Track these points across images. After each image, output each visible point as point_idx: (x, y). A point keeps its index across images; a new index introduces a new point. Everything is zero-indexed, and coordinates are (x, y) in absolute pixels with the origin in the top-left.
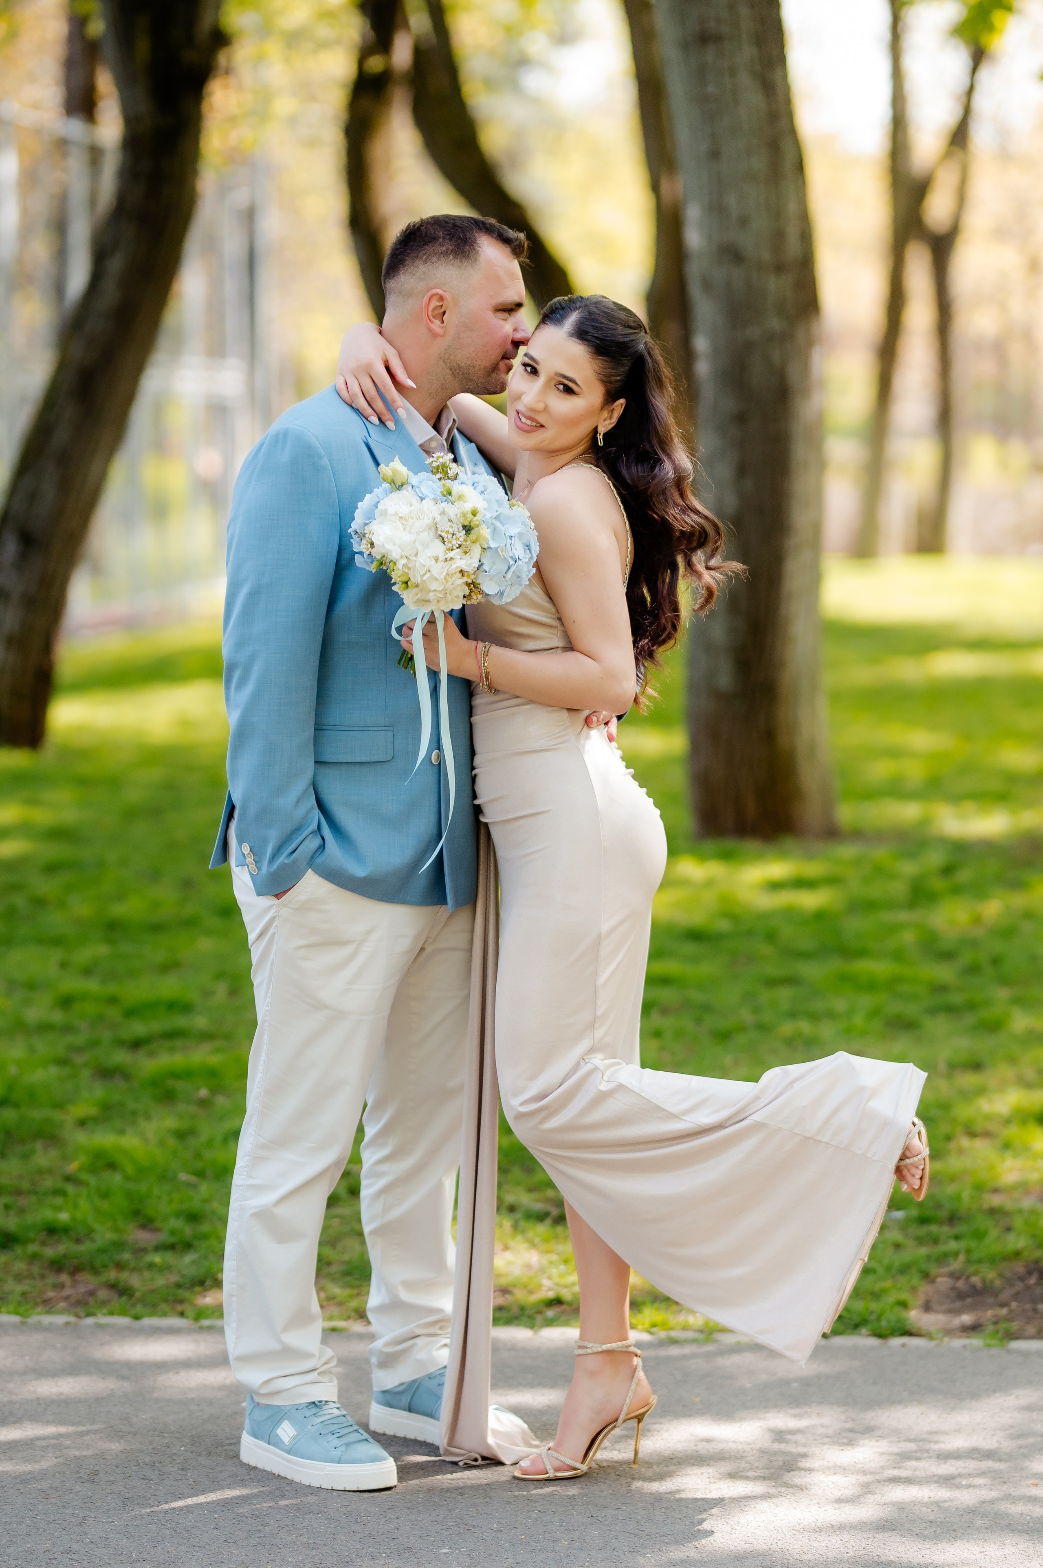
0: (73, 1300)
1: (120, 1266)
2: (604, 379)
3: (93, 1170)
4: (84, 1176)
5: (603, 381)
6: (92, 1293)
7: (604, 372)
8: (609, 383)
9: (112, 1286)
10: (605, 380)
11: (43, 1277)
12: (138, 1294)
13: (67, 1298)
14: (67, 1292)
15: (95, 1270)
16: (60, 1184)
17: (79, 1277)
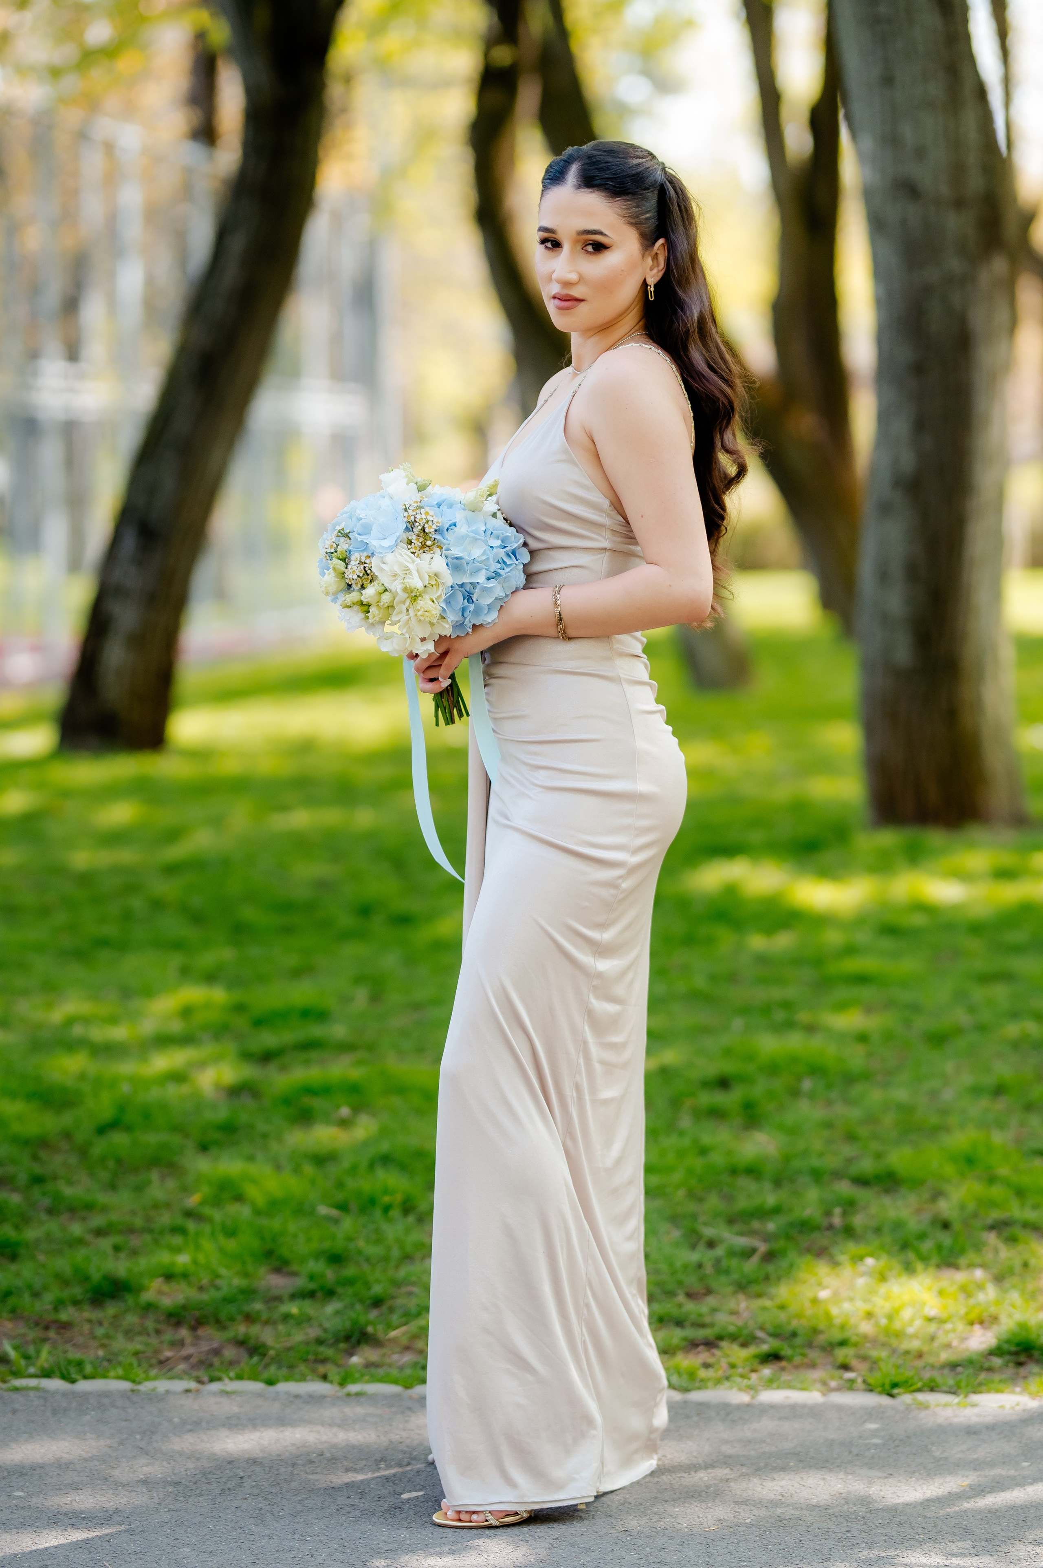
0: (194, 1360)
1: (249, 1318)
2: (632, 221)
3: (216, 1202)
4: (208, 1211)
5: (631, 224)
6: (217, 1352)
7: (630, 213)
8: (640, 224)
9: (241, 1343)
10: (635, 222)
11: (158, 1332)
12: (272, 1353)
13: (187, 1358)
14: (188, 1350)
15: (221, 1324)
16: (179, 1220)
17: (200, 1332)
